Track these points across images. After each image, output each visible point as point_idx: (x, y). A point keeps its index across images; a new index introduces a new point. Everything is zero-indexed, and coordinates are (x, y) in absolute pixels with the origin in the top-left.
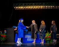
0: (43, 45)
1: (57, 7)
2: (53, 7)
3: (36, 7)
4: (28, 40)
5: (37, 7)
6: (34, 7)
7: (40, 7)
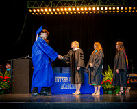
0: (99, 100)
1: (132, 10)
2: (122, 8)
3: (82, 9)
4: (62, 87)
5: (84, 8)
6: (76, 8)
7: (90, 9)
